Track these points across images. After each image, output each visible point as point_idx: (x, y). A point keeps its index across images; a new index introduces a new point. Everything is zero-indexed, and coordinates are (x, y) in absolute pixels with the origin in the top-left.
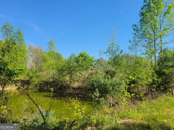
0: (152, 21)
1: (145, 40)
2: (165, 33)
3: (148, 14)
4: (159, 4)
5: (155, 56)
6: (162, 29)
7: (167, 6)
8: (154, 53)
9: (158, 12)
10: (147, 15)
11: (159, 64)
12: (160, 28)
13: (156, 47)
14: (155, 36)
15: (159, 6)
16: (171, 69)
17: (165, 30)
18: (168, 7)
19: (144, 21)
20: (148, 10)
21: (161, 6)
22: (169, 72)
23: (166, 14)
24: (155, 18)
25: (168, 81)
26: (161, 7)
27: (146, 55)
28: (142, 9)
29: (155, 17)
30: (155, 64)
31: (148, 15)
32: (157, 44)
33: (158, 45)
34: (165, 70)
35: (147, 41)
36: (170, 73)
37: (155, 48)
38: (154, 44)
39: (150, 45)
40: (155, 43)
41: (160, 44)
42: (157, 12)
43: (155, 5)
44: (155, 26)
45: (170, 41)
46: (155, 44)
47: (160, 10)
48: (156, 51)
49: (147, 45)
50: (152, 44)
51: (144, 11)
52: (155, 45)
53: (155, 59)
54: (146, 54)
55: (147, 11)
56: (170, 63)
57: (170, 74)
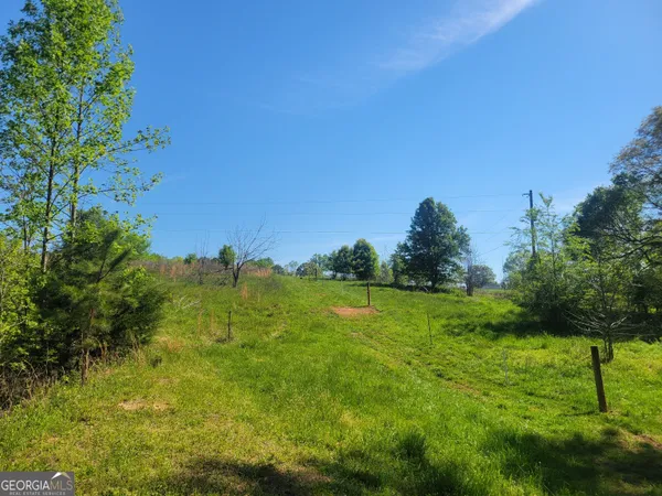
0: (49, 96)
1: (9, 159)
2: (91, 154)
3: (35, 63)
4: (83, 46)
5: (46, 233)
6: (83, 138)
7: (107, 64)
8: (41, 218)
9: (76, 72)
10: (31, 66)
11: (54, 265)
12: (78, 132)
13: (53, 196)
14: (52, 154)
15: (81, 52)
16: (91, 286)
17: (92, 143)
18: (111, 69)
19: (16, 83)
20: (37, 47)
21: (86, 53)
22: (81, 297)
23: (102, 90)
24: (63, 90)
25: (76, 331)
26: (86, 57)
27: (10, 223)
28: (14, 33)
29: (63, 88)
30: (42, 263)
31: (37, 66)
32: (60, 187)
33: (60, 192)
34: (71, 289)
35: (19, 168)
36: (86, 299)
37: (49, 199)
38: (47, 184)
39: (33, 187)
40: (50, 180)
41: (68, 190)
42: (70, 68)
43: (65, 40)
44: (57, 117)
45: (103, 188)
46: (50, 185)
47: (82, 66)
48: (51, 215)
49: (16, 183)
50: (37, 183)
51: (20, 42)
52: (50, 190)
53: (44, 242)
54: (8, 218)
55: (34, 52)
56: (90, 264)
57: (87, 303)
